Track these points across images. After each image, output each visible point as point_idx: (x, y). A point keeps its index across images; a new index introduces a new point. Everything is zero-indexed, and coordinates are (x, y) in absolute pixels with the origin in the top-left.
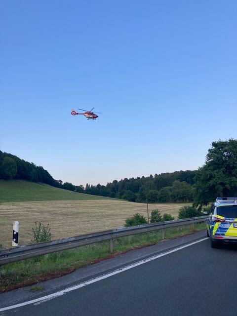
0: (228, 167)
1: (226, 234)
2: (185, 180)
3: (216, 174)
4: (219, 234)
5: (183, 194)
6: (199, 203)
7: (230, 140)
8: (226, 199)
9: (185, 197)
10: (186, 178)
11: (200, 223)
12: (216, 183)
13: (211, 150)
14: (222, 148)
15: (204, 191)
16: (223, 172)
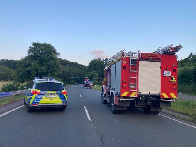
0: (41, 60)
1: (40, 102)
2: (9, 66)
3: (33, 63)
4: (35, 103)
5: (7, 76)
6: (18, 82)
7: (44, 43)
8: (42, 78)
9: (7, 77)
10: (10, 65)
11: (17, 95)
12: (32, 69)
13: (32, 47)
14: (39, 47)
15: (23, 74)
16: (37, 62)
